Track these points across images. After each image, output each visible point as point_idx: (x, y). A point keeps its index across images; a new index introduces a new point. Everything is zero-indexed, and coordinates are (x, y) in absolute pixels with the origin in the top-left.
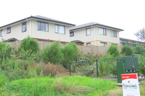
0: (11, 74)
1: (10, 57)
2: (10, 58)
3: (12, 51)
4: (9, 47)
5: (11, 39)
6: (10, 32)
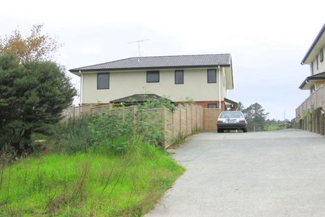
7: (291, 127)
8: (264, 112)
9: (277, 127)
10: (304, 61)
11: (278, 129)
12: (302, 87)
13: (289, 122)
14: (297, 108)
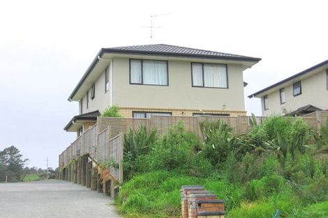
0: (306, 189)
1: (302, 151)
2: (303, 153)
3: (307, 136)
4: (301, 128)
5: (304, 108)
6: (301, 93)
7: (53, 177)
8: (22, 159)
9: (37, 177)
10: (72, 97)
11: (39, 180)
12: (67, 128)
13: (52, 171)
14: (60, 154)
